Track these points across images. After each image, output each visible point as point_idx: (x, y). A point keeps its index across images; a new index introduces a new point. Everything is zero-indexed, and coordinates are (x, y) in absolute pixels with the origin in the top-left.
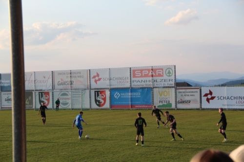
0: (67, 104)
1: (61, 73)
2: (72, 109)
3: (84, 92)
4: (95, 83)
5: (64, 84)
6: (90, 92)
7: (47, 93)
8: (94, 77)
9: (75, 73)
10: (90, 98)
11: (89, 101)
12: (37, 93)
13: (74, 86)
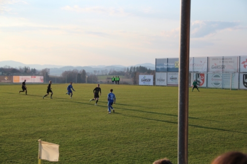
0: (218, 84)
1: (215, 59)
2: (223, 89)
3: (233, 75)
4: (244, 68)
5: (217, 67)
6: (239, 75)
7: (203, 75)
8: (244, 63)
9: (227, 59)
10: (239, 80)
11: (238, 83)
12: (195, 74)
13: (225, 69)
